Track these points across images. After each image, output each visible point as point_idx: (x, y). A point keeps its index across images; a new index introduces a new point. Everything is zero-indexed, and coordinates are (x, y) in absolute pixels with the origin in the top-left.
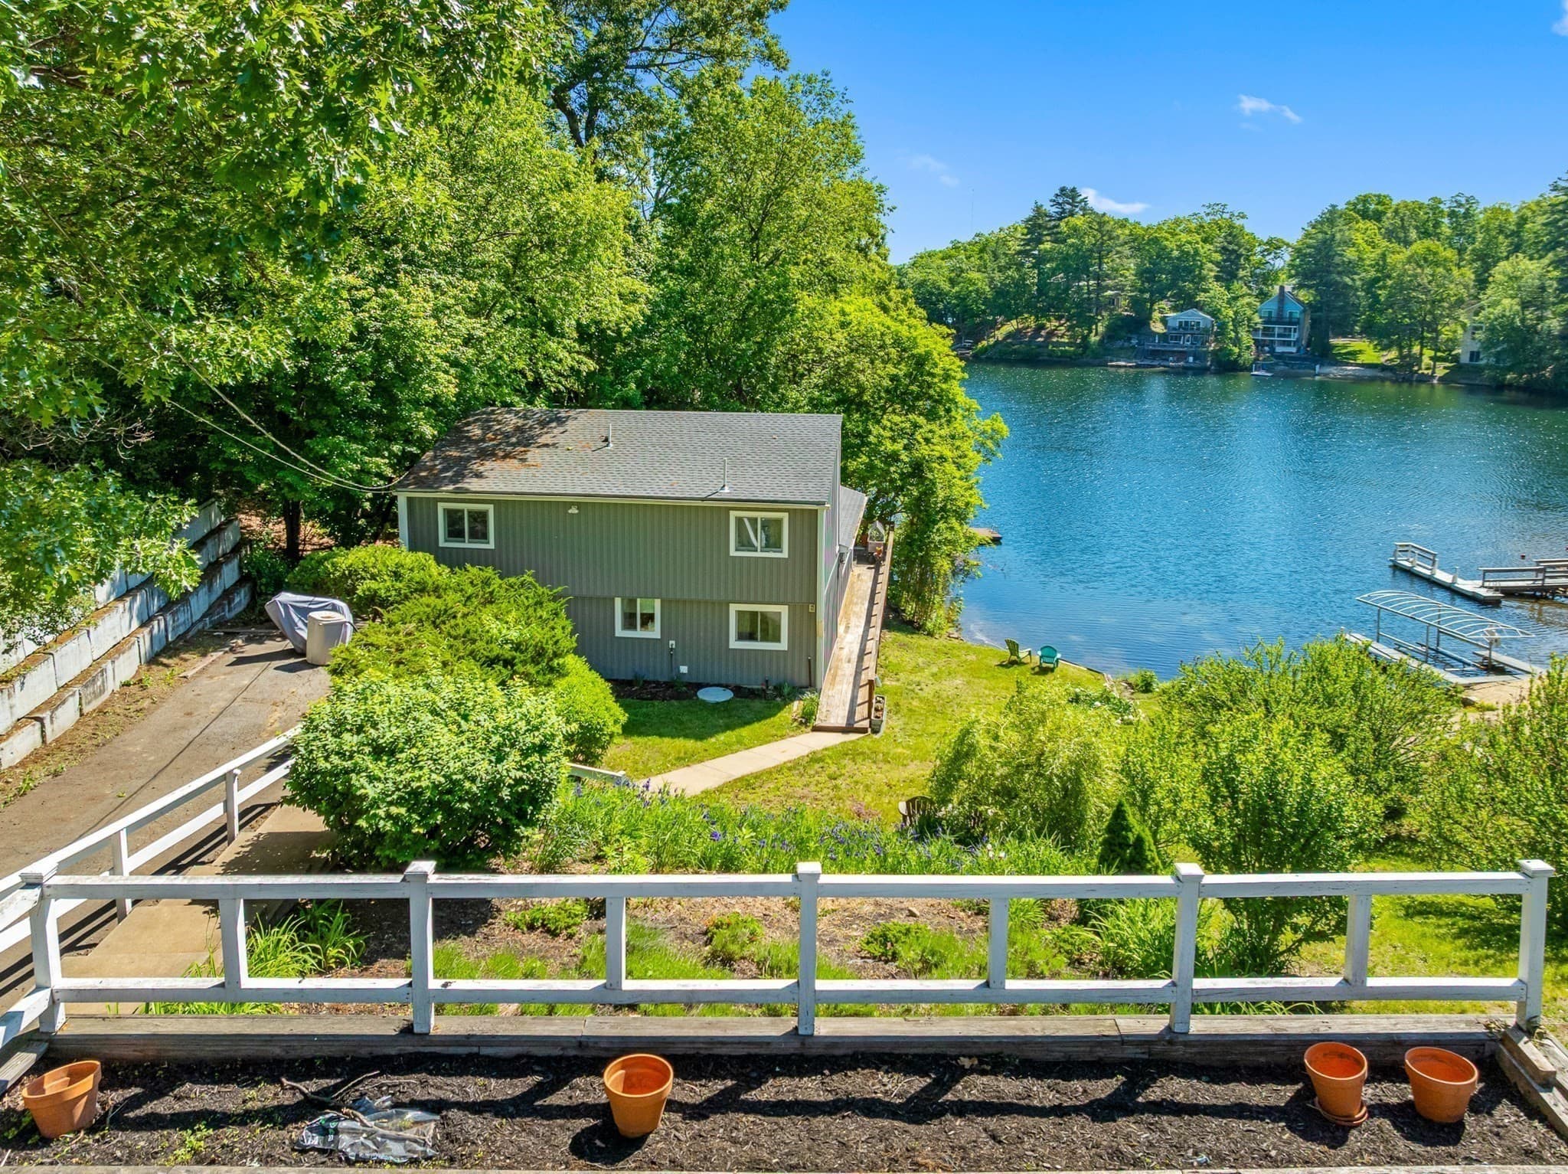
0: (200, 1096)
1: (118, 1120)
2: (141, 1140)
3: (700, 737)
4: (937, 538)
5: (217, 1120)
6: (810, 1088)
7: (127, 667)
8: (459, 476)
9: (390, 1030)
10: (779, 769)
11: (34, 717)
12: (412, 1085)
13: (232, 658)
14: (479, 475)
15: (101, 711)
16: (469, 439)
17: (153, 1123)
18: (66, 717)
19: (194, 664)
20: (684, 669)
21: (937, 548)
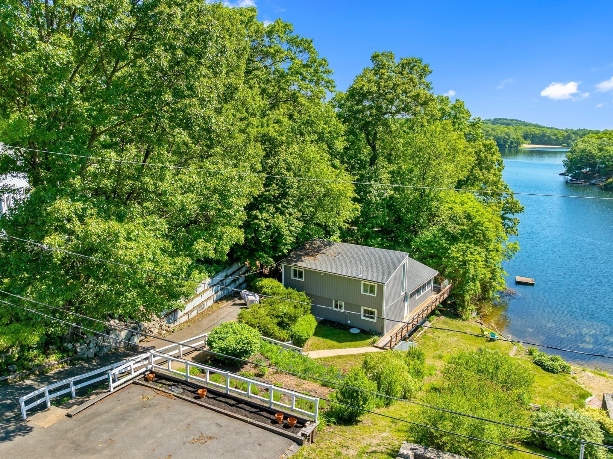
0: (163, 381)
1: (155, 381)
2: (156, 384)
3: (340, 342)
4: (468, 288)
5: (164, 384)
6: (224, 400)
7: (210, 303)
8: (298, 260)
9: (184, 380)
10: (351, 355)
11: (187, 313)
12: (183, 386)
13: (233, 303)
14: (302, 261)
15: (202, 313)
16: (305, 248)
17: (158, 383)
18: (194, 313)
19: (225, 303)
20: (349, 322)
21: (467, 292)
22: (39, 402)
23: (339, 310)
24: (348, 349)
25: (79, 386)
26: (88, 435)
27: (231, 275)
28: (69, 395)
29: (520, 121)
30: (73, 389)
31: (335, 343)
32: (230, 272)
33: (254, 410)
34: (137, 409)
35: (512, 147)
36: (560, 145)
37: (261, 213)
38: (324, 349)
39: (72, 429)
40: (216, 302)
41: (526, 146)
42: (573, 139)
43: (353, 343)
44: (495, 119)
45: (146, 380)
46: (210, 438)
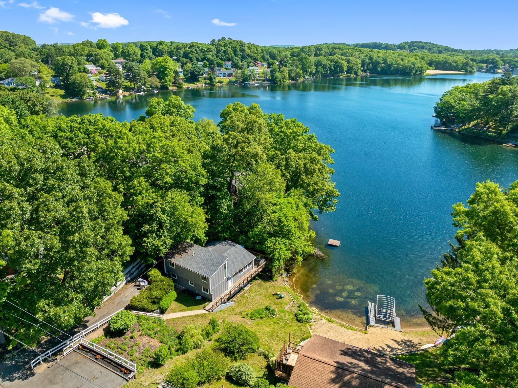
2: (82, 351)
5: (85, 351)
6: (106, 360)
7: (122, 285)
12: (92, 353)
13: (134, 284)
14: (174, 258)
19: (130, 284)
20: (197, 292)
22: (37, 362)
23: (192, 285)
24: (189, 312)
25: (52, 353)
26: (55, 376)
27: (136, 266)
28: (49, 357)
29: (433, 44)
30: (50, 354)
31: (185, 307)
32: (134, 265)
33: (116, 365)
34: (73, 364)
35: (416, 75)
36: (459, 70)
37: (148, 239)
38: (177, 312)
39: (49, 374)
40: (126, 284)
41: (430, 72)
42: (470, 66)
43: (195, 307)
44: (412, 42)
45: (79, 349)
46: (97, 378)
